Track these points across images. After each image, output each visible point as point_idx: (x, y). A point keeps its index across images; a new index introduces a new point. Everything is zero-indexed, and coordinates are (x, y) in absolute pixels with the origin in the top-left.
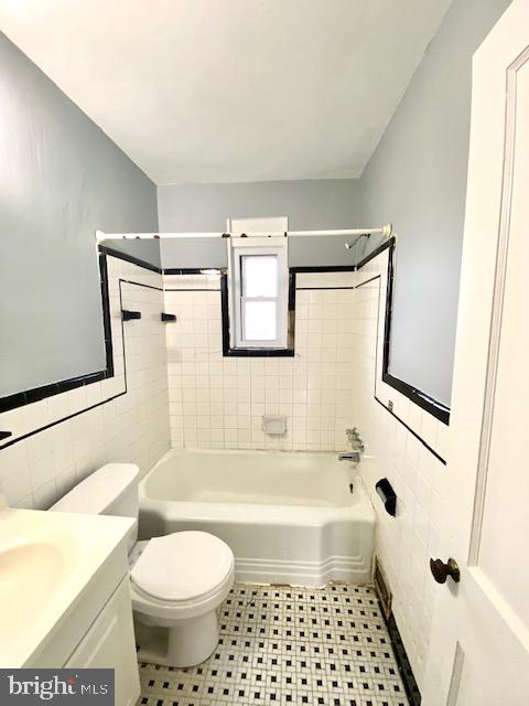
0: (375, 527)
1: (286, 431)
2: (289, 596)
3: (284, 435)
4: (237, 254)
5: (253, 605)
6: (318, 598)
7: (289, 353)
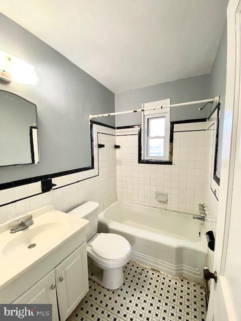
0: (207, 256)
1: (167, 200)
2: (158, 276)
3: (166, 202)
4: (146, 118)
5: (141, 274)
6: (167, 280)
7: (170, 163)
